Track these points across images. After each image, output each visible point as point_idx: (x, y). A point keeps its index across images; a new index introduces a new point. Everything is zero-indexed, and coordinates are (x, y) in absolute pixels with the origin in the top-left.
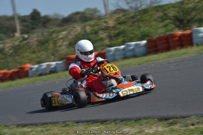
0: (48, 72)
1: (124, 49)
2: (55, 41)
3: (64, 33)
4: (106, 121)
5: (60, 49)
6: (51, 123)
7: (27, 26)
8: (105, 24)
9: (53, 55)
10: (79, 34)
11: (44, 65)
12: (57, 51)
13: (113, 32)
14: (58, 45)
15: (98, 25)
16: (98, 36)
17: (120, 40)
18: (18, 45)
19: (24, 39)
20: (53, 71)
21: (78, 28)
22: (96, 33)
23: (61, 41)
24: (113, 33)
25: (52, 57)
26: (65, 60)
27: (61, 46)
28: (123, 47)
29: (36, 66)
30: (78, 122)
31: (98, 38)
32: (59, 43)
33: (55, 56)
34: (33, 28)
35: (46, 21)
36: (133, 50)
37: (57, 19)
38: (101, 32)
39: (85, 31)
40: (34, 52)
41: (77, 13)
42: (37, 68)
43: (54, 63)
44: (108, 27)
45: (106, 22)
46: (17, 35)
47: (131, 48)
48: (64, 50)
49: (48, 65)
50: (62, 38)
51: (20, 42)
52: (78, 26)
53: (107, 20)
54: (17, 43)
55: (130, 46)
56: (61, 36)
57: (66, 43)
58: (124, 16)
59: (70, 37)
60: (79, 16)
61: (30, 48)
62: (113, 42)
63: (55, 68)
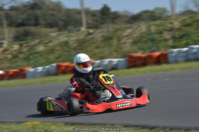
0: (109, 68)
1: (186, 52)
2: (119, 38)
3: (129, 31)
4: (155, 128)
5: (123, 46)
6: (99, 124)
7: (96, 21)
8: (170, 25)
9: (116, 51)
10: (144, 32)
11: (107, 61)
12: (121, 48)
13: (177, 33)
14: (121, 42)
15: (163, 25)
16: (162, 37)
17: (184, 42)
18: (83, 40)
19: (89, 34)
20: (114, 68)
21: (143, 27)
22: (161, 33)
23: (126, 38)
24: (177, 35)
25: (115, 53)
26: (127, 58)
27: (125, 43)
28: (186, 49)
29: (98, 62)
30: (126, 126)
31: (162, 39)
32: (123, 41)
33: (118, 53)
34: (102, 23)
35: (116, 17)
36: (195, 53)
37: (125, 16)
38: (166, 33)
39: (150, 31)
40: (98, 47)
41: (146, 12)
42: (99, 63)
43: (116, 60)
44: (173, 28)
45: (171, 23)
46: (83, 29)
47: (194, 51)
48: (127, 47)
49: (111, 62)
50: (126, 36)
51: (85, 36)
52: (144, 25)
53: (173, 21)
54: (82, 37)
55: (193, 49)
56: (125, 34)
57: (130, 41)
58: (190, 18)
59: (134, 35)
60: (148, 14)
61: (94, 43)
62: (177, 44)
63: (116, 65)
